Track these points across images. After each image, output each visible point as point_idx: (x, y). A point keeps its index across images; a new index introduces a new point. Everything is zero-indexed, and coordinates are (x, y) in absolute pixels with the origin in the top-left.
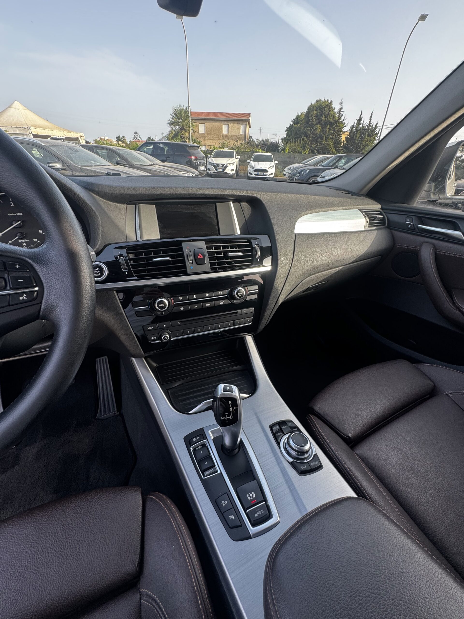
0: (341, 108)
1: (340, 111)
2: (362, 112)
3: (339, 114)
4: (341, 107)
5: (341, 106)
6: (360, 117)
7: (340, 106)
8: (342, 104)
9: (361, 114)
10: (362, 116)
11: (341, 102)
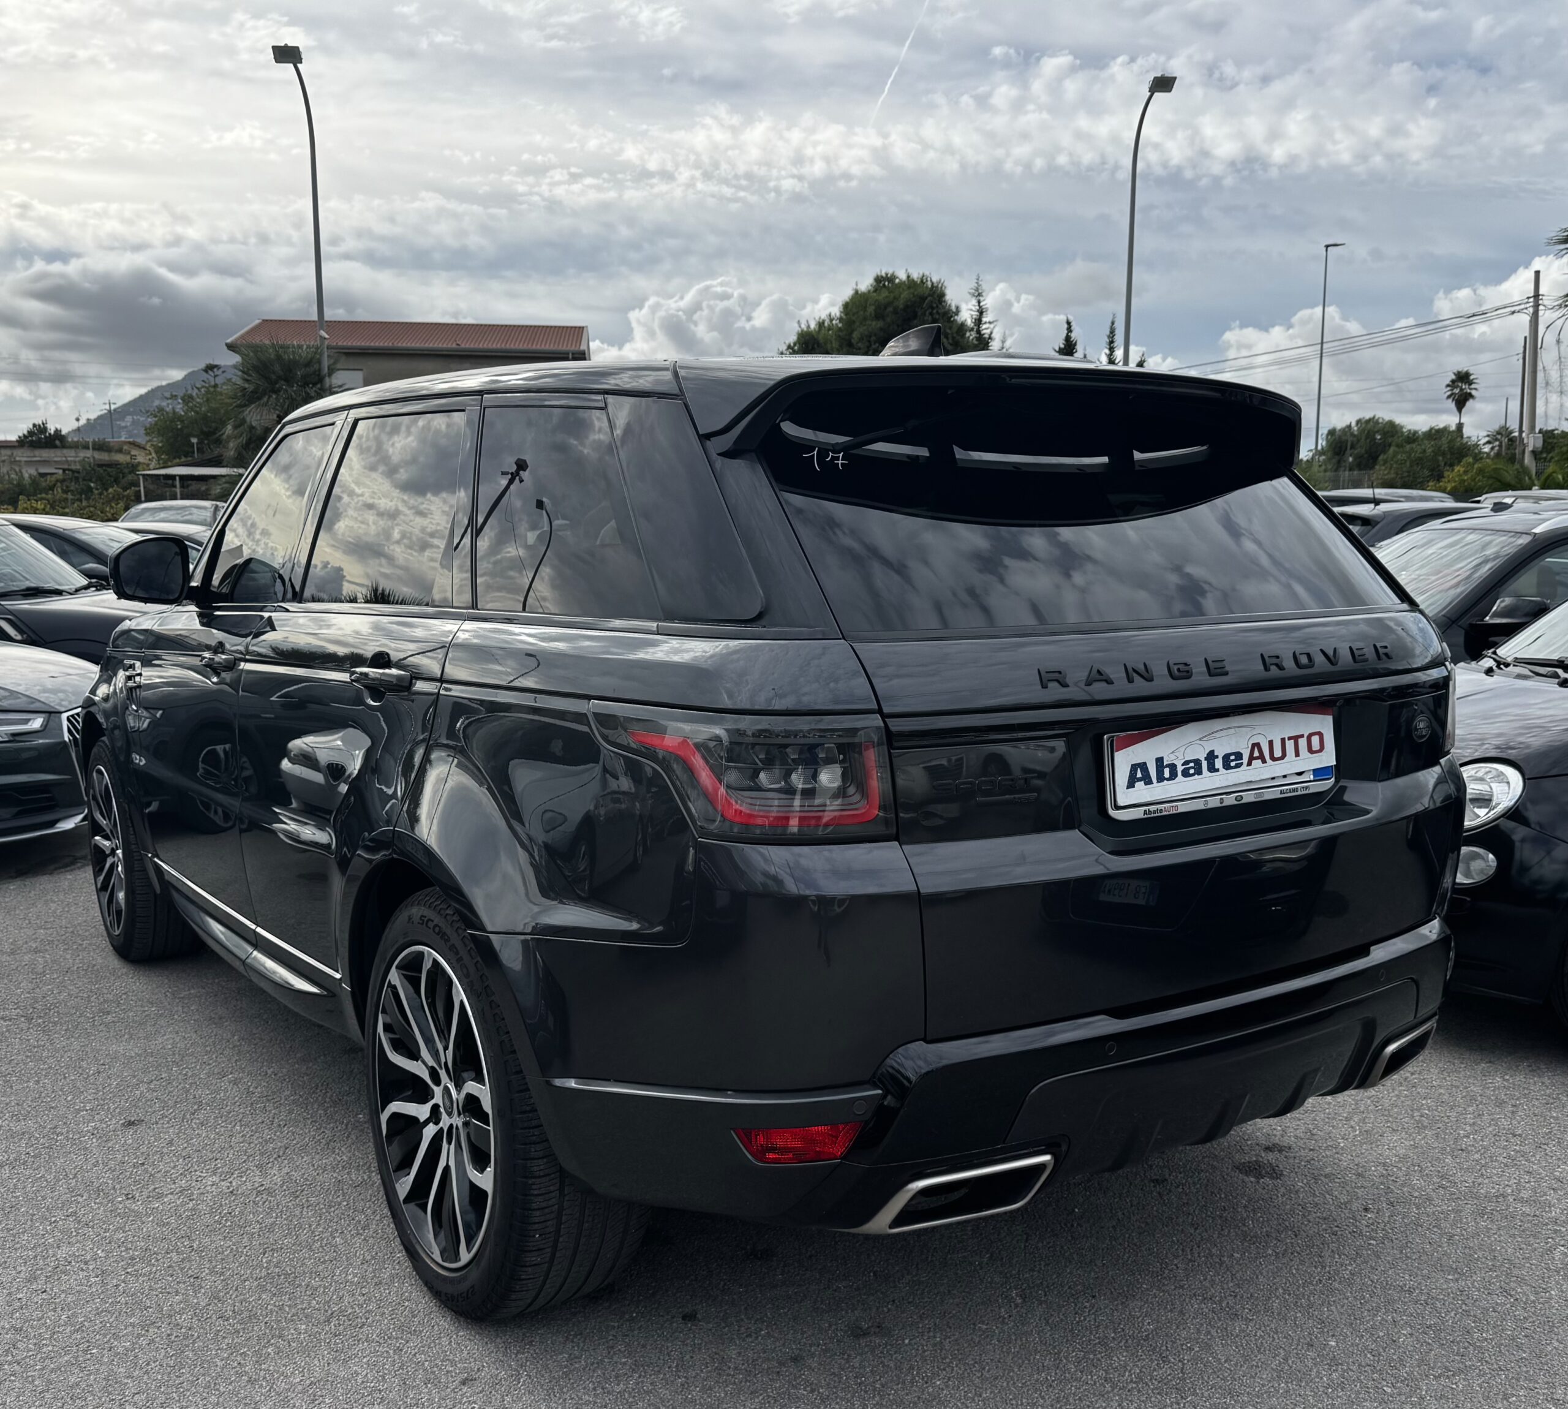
0: (981, 312)
1: (978, 321)
2: (1069, 323)
3: (978, 332)
4: (980, 307)
5: (979, 302)
6: (1068, 339)
7: (974, 302)
8: (980, 295)
9: (1069, 330)
10: (1073, 335)
11: (977, 290)
